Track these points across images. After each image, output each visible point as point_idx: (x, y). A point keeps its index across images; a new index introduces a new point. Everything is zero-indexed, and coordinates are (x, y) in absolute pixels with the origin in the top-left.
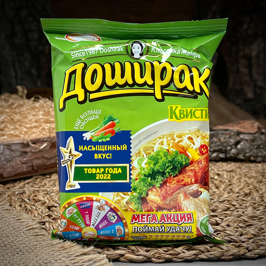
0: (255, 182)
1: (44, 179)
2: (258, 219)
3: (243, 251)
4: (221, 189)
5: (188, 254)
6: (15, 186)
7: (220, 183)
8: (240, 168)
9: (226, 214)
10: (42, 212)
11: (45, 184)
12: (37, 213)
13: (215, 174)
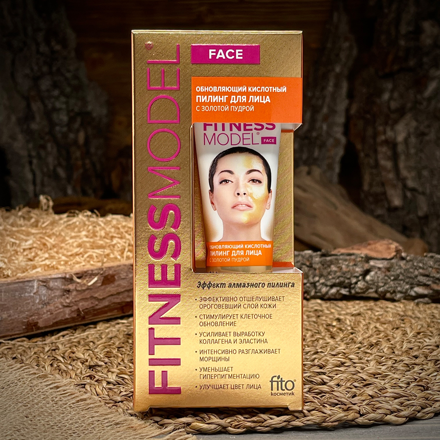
0: (390, 328)
1: (85, 330)
2: (382, 377)
3: (351, 415)
4: (338, 339)
5: (277, 421)
6: (45, 341)
7: (338, 331)
8: (371, 309)
9: (339, 370)
10: (81, 373)
11: (87, 337)
12: (75, 374)
13: (335, 318)
